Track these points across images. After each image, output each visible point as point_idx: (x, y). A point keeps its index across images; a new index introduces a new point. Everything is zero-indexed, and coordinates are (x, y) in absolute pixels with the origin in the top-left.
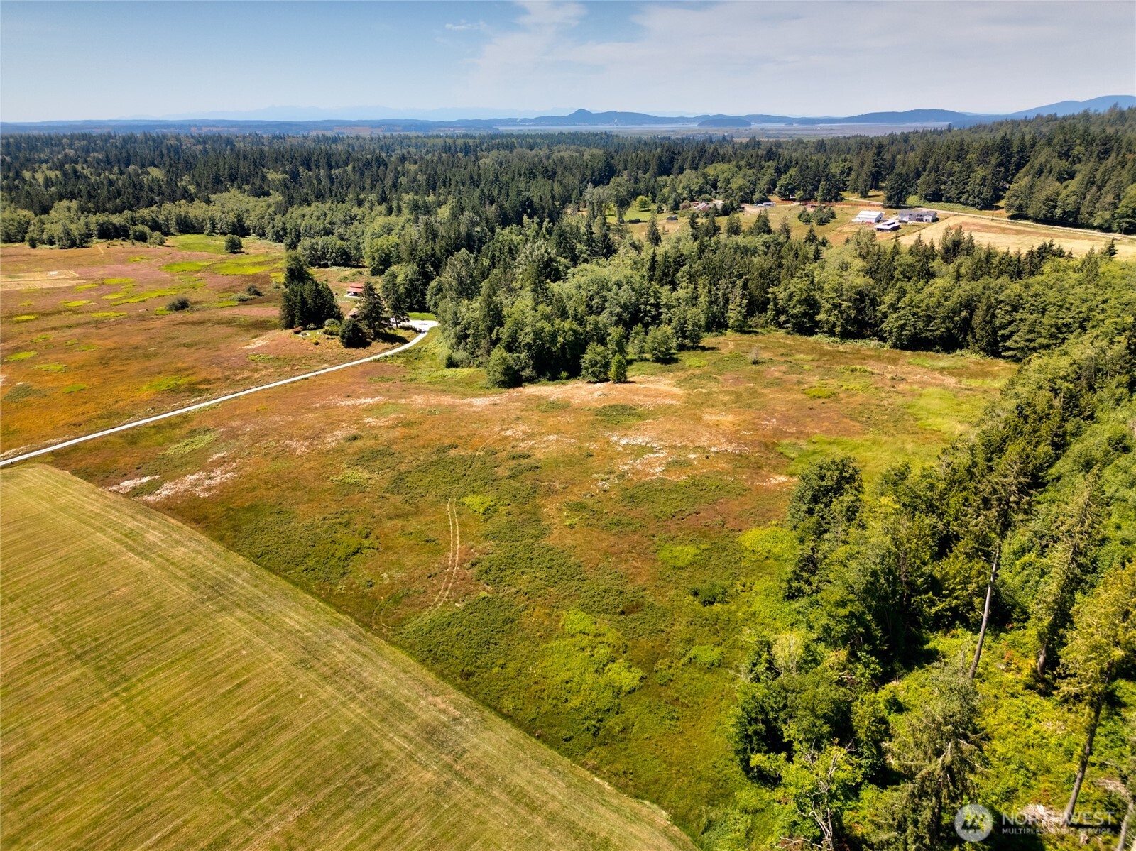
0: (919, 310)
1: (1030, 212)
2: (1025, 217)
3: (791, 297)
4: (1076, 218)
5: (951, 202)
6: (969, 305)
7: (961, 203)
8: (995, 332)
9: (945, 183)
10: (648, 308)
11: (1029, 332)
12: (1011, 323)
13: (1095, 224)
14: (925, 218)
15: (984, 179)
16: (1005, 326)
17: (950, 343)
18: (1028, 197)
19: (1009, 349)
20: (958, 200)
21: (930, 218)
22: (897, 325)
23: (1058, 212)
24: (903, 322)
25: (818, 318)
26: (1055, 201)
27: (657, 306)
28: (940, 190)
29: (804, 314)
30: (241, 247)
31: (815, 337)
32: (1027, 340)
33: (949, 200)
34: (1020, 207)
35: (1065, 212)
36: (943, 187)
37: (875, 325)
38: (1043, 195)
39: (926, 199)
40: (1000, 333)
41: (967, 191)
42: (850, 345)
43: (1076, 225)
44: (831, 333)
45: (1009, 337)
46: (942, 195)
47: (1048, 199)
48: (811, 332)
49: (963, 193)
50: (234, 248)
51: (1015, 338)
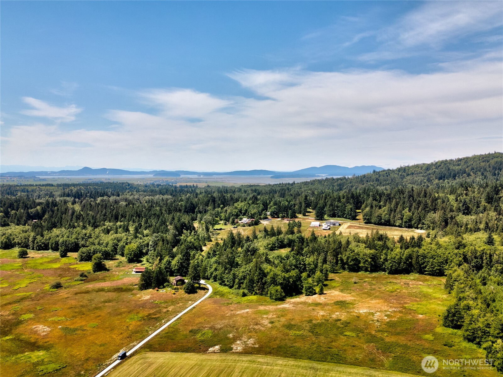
0: (395, 260)
1: (373, 221)
2: (371, 223)
3: (348, 258)
4: (390, 223)
5: (340, 217)
6: (410, 257)
7: (344, 218)
8: (420, 265)
9: (336, 210)
10: (301, 266)
11: (432, 265)
12: (424, 263)
13: (397, 224)
14: (336, 224)
15: (351, 209)
16: (423, 264)
17: (407, 271)
18: (371, 215)
19: (426, 271)
20: (343, 217)
21: (338, 224)
22: (390, 266)
23: (383, 221)
24: (391, 265)
25: (360, 265)
26: (381, 217)
27: (305, 265)
28: (335, 213)
29: (354, 264)
30: (27, 254)
31: (360, 273)
32: (432, 268)
33: (339, 217)
34: (368, 219)
35: (385, 221)
36: (336, 212)
37: (380, 267)
38: (377, 214)
39: (330, 217)
40: (422, 266)
41: (346, 214)
42: (374, 274)
43: (390, 225)
44: (366, 270)
45: (425, 267)
46: (336, 215)
47: (378, 216)
48: (357, 271)
49: (344, 214)
50: (23, 255)
51: (428, 267)
